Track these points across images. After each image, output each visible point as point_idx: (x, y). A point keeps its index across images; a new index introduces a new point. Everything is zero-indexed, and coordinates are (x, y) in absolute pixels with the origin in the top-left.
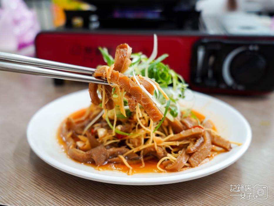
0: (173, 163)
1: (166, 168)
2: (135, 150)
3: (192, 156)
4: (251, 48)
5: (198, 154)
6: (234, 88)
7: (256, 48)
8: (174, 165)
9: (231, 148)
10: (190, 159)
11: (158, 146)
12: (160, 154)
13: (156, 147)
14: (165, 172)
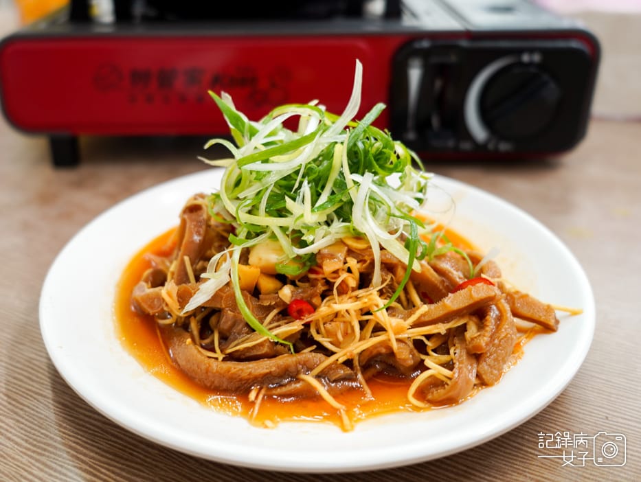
0: (448, 384)
1: (430, 397)
2: (341, 356)
3: (483, 359)
4: (526, 58)
5: (496, 352)
6: (491, 146)
7: (537, 58)
8: (449, 391)
9: (557, 322)
10: (481, 366)
11: (398, 340)
12: (405, 360)
13: (395, 345)
14: (428, 409)
